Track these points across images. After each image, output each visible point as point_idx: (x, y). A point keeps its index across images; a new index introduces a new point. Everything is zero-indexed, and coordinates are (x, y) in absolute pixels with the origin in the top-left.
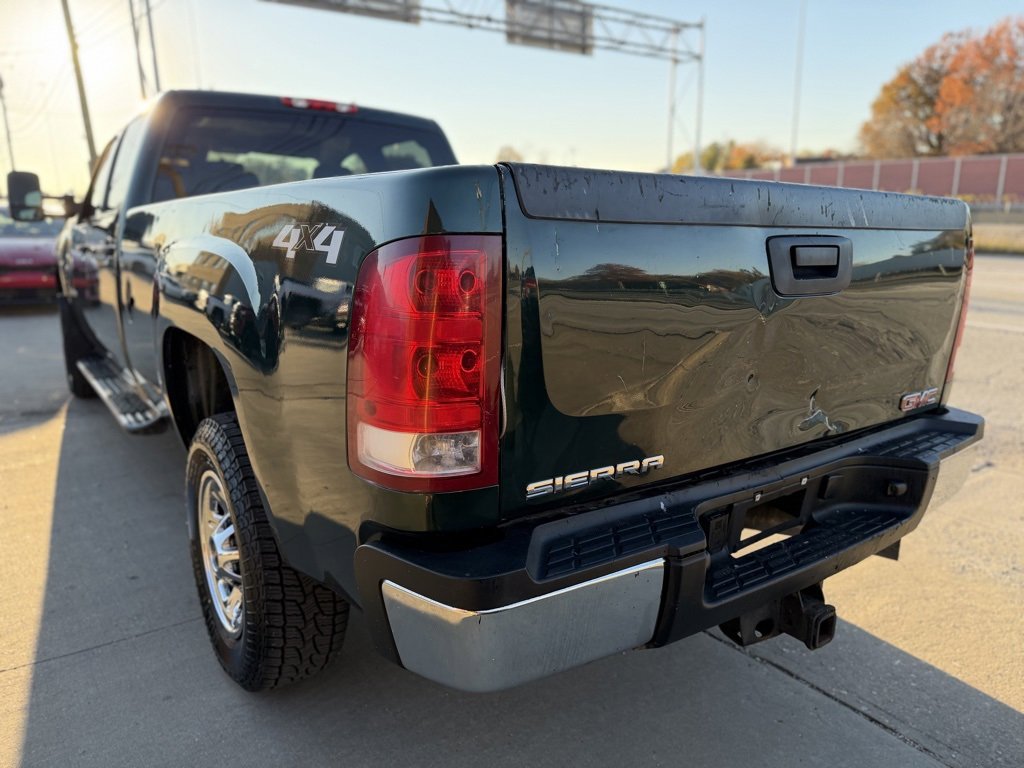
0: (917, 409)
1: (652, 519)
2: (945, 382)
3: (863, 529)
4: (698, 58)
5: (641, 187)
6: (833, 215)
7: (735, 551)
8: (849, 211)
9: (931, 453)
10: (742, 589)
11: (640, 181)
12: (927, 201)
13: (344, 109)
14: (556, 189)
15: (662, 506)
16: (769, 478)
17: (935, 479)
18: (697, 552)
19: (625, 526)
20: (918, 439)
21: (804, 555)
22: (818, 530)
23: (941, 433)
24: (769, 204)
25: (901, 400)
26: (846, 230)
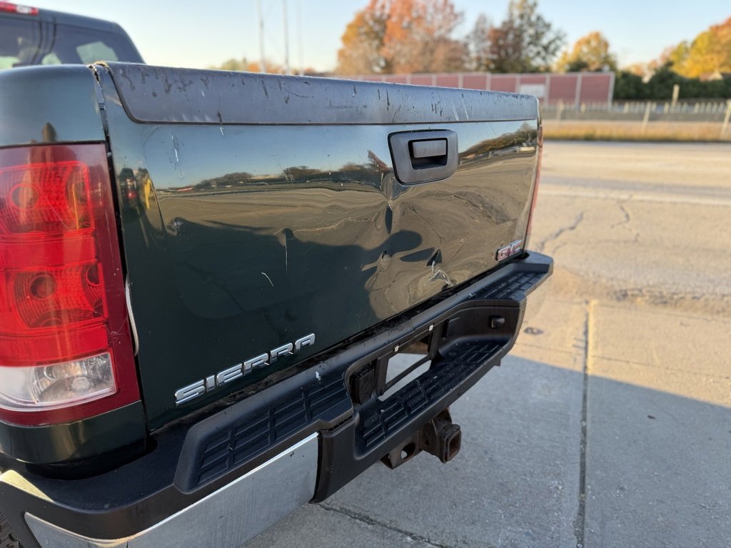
0: (509, 257)
1: (307, 392)
2: (526, 235)
3: (476, 359)
5: (265, 88)
6: (441, 112)
7: (381, 394)
8: (454, 107)
9: (520, 292)
10: (387, 434)
11: (263, 83)
12: (511, 97)
13: (26, 11)
14: (168, 91)
15: (317, 374)
16: (404, 331)
17: (523, 312)
18: (346, 420)
19: (282, 405)
20: (510, 281)
21: (435, 390)
22: (443, 364)
23: (526, 273)
24: (388, 104)
25: (497, 254)
26: (452, 124)
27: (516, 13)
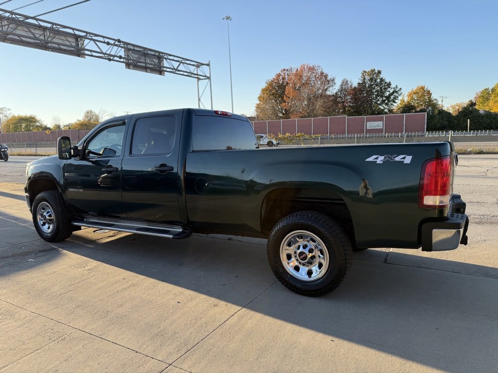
4: (209, 78)
27: (367, 78)
